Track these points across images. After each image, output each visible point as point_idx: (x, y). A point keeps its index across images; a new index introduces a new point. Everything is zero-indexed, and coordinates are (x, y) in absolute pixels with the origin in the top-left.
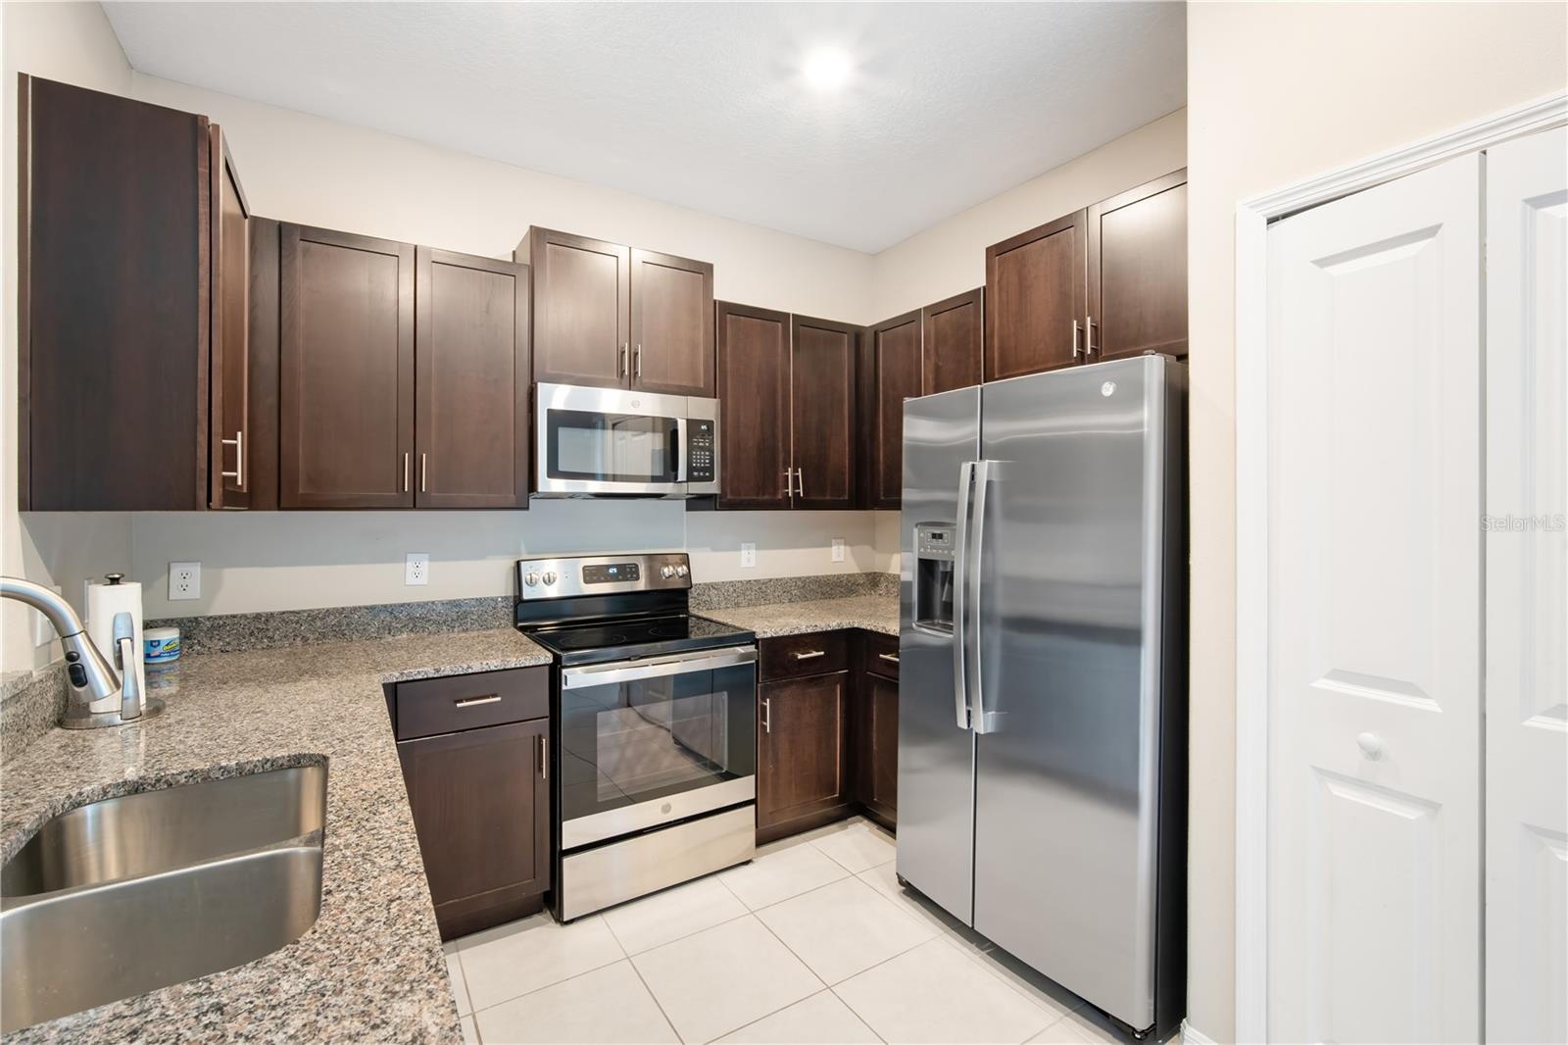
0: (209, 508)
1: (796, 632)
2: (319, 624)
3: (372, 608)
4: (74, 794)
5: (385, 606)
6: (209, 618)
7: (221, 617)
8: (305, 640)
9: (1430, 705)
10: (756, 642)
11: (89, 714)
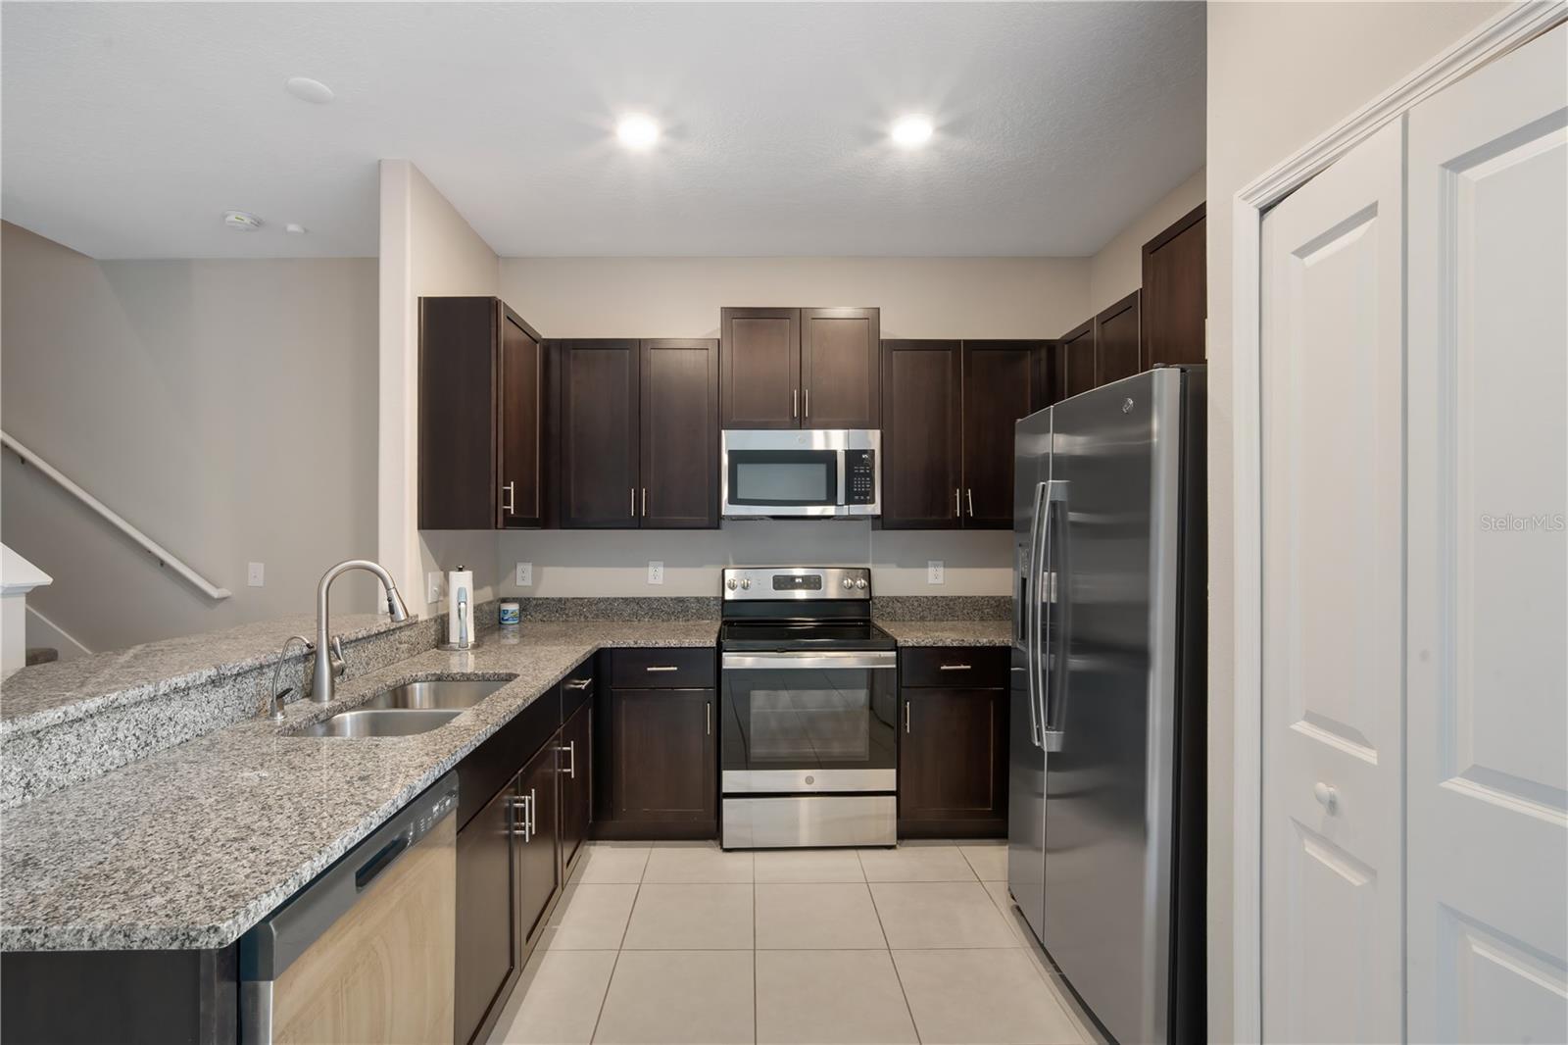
0: (496, 528)
1: (940, 644)
2: (594, 608)
3: (625, 600)
4: (414, 675)
5: (634, 599)
6: (535, 599)
7: (540, 599)
8: (586, 617)
9: (1370, 756)
10: (896, 648)
11: (449, 643)
